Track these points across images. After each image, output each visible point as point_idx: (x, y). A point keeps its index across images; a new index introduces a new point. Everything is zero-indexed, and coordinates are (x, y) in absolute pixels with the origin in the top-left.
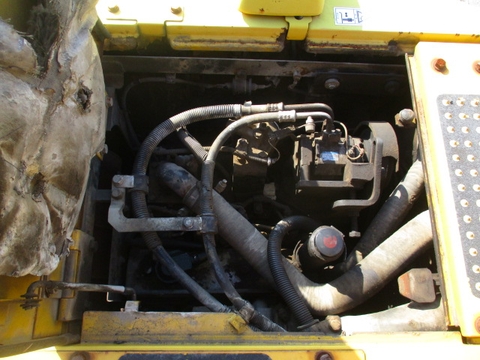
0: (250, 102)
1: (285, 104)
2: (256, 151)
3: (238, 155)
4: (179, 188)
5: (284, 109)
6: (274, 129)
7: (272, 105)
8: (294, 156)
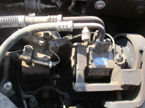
0: (34, 14)
1: (64, 16)
2: (40, 55)
5: (62, 20)
6: (55, 37)
7: (52, 17)
8: (72, 58)
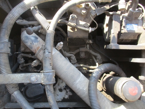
3: (70, 26)
4: (32, 48)
6: (93, 8)
8: (105, 26)
